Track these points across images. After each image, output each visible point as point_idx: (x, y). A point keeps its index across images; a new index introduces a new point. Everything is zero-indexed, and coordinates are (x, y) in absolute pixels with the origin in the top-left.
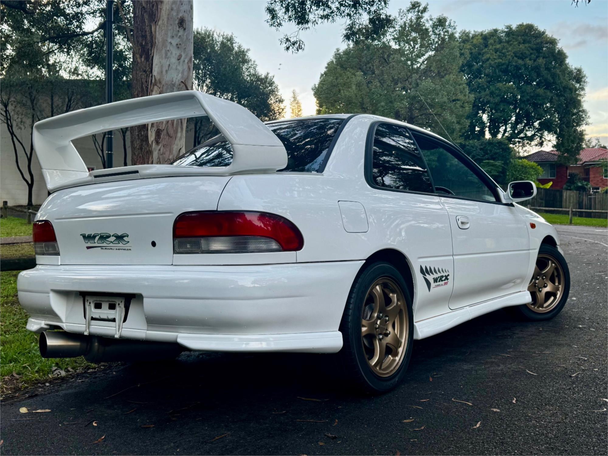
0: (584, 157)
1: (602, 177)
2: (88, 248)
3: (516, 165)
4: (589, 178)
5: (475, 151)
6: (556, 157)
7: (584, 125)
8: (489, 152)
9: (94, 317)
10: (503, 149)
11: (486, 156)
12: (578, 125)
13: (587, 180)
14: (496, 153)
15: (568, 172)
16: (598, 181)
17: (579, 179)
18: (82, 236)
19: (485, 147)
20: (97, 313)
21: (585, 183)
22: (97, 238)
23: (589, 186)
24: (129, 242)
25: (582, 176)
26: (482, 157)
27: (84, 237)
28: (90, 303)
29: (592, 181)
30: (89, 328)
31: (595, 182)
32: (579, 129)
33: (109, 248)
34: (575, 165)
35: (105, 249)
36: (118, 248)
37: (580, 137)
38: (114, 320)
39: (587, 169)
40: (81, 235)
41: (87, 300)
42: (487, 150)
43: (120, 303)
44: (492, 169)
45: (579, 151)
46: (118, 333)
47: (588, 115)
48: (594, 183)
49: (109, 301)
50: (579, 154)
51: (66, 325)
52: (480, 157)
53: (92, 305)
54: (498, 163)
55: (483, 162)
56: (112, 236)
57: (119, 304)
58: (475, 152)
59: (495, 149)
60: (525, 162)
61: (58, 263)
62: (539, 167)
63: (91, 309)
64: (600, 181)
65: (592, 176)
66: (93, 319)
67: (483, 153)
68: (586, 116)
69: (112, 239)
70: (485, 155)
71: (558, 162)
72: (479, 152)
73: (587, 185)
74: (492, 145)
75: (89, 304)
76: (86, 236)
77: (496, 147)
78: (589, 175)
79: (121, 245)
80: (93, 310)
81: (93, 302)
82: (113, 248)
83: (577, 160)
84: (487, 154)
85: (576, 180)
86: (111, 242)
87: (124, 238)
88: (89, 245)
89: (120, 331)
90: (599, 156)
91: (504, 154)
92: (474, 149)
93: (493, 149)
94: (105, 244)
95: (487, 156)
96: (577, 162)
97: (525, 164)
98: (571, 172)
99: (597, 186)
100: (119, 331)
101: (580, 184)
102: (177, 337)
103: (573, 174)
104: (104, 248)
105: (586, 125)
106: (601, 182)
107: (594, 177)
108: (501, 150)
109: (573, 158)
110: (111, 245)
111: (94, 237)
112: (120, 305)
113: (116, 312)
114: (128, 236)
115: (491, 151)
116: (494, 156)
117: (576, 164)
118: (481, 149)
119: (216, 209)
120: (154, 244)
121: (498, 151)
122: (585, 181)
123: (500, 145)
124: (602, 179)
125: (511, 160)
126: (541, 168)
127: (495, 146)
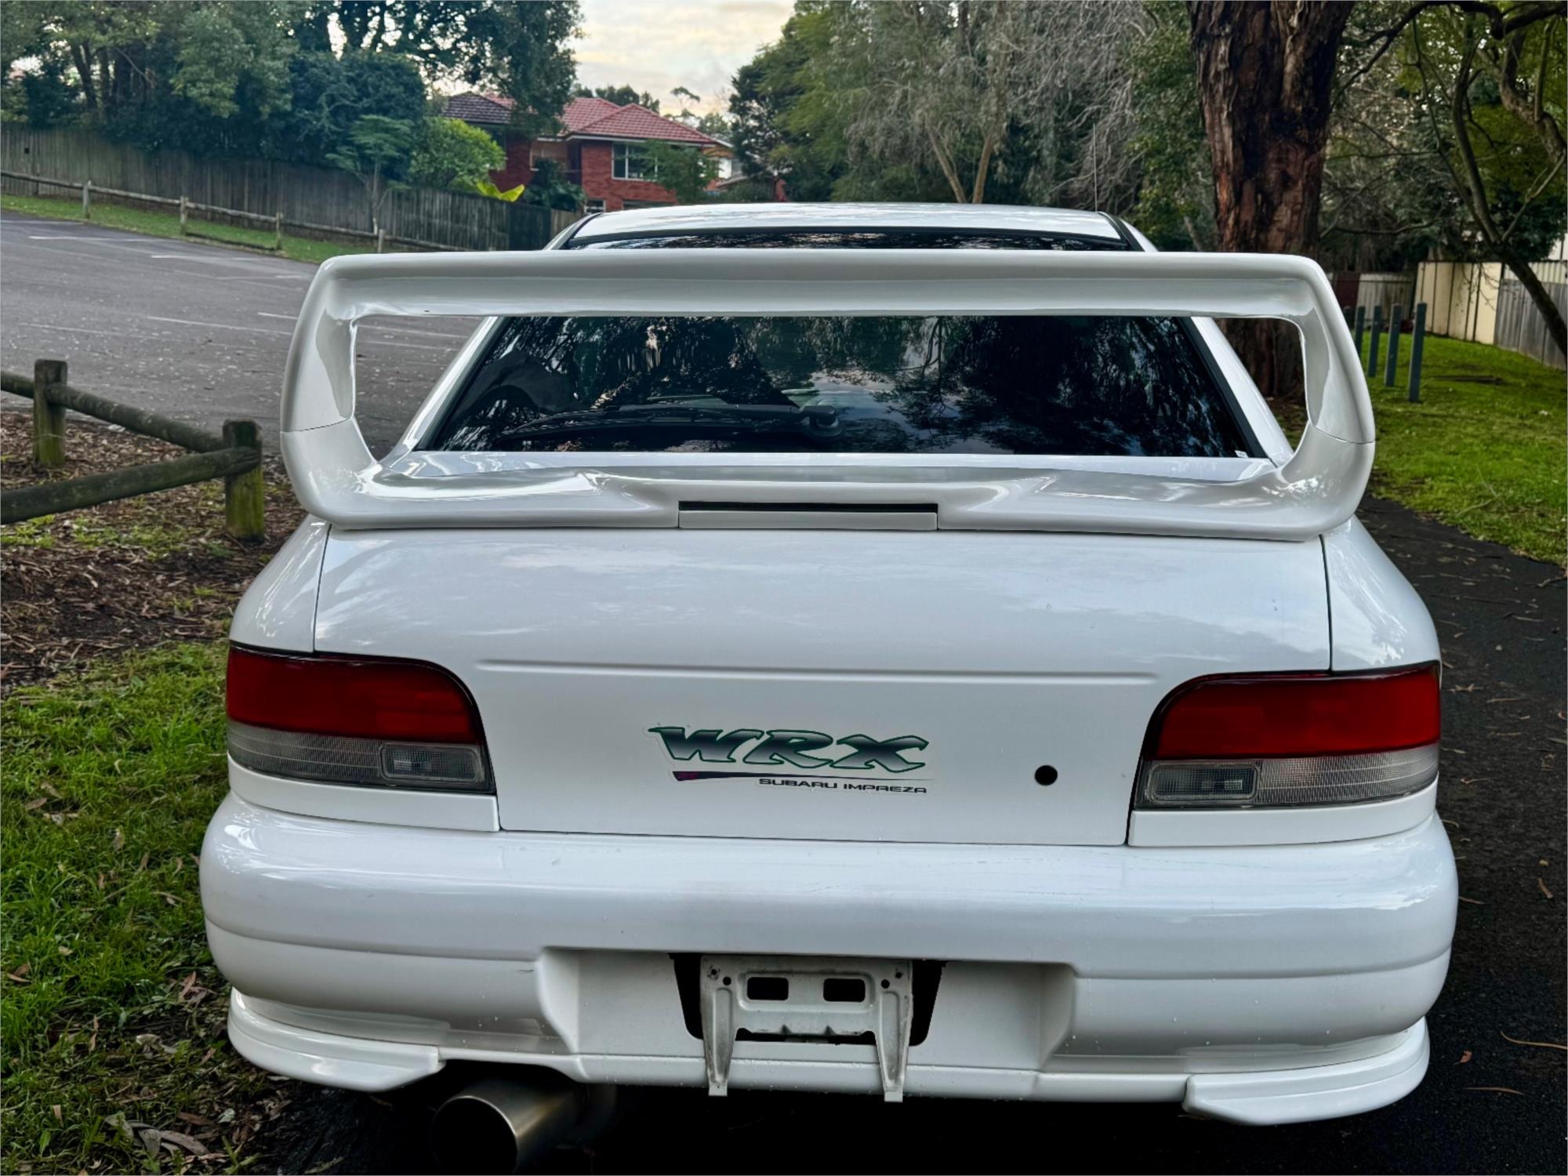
0: (574, 120)
1: (608, 176)
2: (681, 776)
3: (438, 133)
4: (580, 175)
5: (333, 83)
6: (506, 114)
7: (572, 38)
8: (371, 90)
9: (753, 1029)
10: (406, 86)
11: (365, 100)
12: (562, 33)
13: (576, 178)
14: (390, 97)
15: (531, 154)
16: (600, 184)
17: (560, 176)
18: (658, 735)
19: (360, 75)
20: (765, 1014)
21: (573, 188)
22: (752, 744)
23: (582, 196)
24: (923, 765)
25: (565, 168)
26: (354, 101)
27: (673, 738)
28: (727, 981)
29: (586, 182)
30: (725, 1069)
31: (594, 185)
32: (561, 46)
33: (810, 781)
34: (551, 140)
35: (783, 783)
36: (855, 783)
37: (565, 66)
38: (868, 1038)
39: (577, 149)
40: (651, 730)
41: (714, 972)
42: (365, 84)
43: (891, 979)
44: (386, 141)
45: (560, 103)
46: (888, 1083)
47: (581, 11)
48: (592, 190)
49: (822, 973)
50: (561, 113)
51: (584, 1062)
52: (348, 103)
53: (739, 988)
54: (403, 126)
55: (362, 120)
56: (839, 742)
57: (885, 984)
58: (334, 86)
59: (387, 83)
60: (459, 126)
61: (492, 824)
62: (495, 143)
63: (732, 1002)
64: (605, 185)
65: (586, 170)
66: (744, 1035)
67: (355, 93)
68: (576, 12)
69: (834, 752)
70: (360, 99)
71: (512, 128)
72: (345, 88)
73: (577, 192)
74: (378, 72)
75: (720, 983)
76: (687, 735)
77: (388, 80)
78: (580, 168)
79: (878, 771)
80: (743, 1003)
81: (742, 976)
82: (831, 782)
83: (556, 126)
84: (368, 95)
85: (552, 178)
86: (830, 763)
87: (900, 753)
88: (696, 765)
89: (902, 1077)
90: (602, 121)
91: (410, 100)
92: (331, 78)
93: (383, 83)
94: (787, 768)
95: (365, 102)
96: (557, 131)
97: (461, 132)
98: (536, 154)
99: (598, 198)
100: (895, 1076)
101: (561, 191)
102: (1185, 1087)
103: (547, 162)
104: (778, 780)
105: (576, 37)
106: (606, 188)
107: (591, 175)
108: (401, 89)
109: (549, 122)
110: (826, 770)
111: (733, 741)
112: (891, 988)
113: (876, 1011)
114: (922, 745)
115: (377, 88)
116: (386, 104)
117: (555, 137)
118: (350, 80)
119: (1327, 668)
120: (1046, 776)
121: (395, 90)
122: (573, 182)
123: (397, 75)
124: (608, 180)
125: (427, 119)
126: (498, 148)
127: (388, 75)
